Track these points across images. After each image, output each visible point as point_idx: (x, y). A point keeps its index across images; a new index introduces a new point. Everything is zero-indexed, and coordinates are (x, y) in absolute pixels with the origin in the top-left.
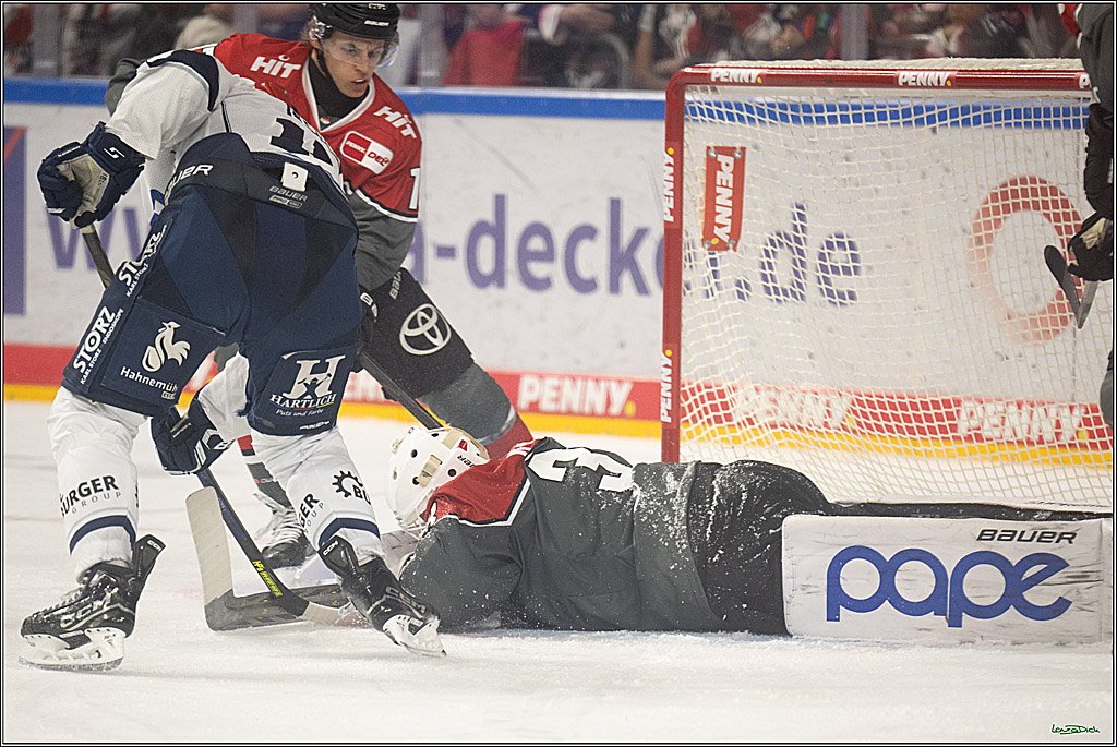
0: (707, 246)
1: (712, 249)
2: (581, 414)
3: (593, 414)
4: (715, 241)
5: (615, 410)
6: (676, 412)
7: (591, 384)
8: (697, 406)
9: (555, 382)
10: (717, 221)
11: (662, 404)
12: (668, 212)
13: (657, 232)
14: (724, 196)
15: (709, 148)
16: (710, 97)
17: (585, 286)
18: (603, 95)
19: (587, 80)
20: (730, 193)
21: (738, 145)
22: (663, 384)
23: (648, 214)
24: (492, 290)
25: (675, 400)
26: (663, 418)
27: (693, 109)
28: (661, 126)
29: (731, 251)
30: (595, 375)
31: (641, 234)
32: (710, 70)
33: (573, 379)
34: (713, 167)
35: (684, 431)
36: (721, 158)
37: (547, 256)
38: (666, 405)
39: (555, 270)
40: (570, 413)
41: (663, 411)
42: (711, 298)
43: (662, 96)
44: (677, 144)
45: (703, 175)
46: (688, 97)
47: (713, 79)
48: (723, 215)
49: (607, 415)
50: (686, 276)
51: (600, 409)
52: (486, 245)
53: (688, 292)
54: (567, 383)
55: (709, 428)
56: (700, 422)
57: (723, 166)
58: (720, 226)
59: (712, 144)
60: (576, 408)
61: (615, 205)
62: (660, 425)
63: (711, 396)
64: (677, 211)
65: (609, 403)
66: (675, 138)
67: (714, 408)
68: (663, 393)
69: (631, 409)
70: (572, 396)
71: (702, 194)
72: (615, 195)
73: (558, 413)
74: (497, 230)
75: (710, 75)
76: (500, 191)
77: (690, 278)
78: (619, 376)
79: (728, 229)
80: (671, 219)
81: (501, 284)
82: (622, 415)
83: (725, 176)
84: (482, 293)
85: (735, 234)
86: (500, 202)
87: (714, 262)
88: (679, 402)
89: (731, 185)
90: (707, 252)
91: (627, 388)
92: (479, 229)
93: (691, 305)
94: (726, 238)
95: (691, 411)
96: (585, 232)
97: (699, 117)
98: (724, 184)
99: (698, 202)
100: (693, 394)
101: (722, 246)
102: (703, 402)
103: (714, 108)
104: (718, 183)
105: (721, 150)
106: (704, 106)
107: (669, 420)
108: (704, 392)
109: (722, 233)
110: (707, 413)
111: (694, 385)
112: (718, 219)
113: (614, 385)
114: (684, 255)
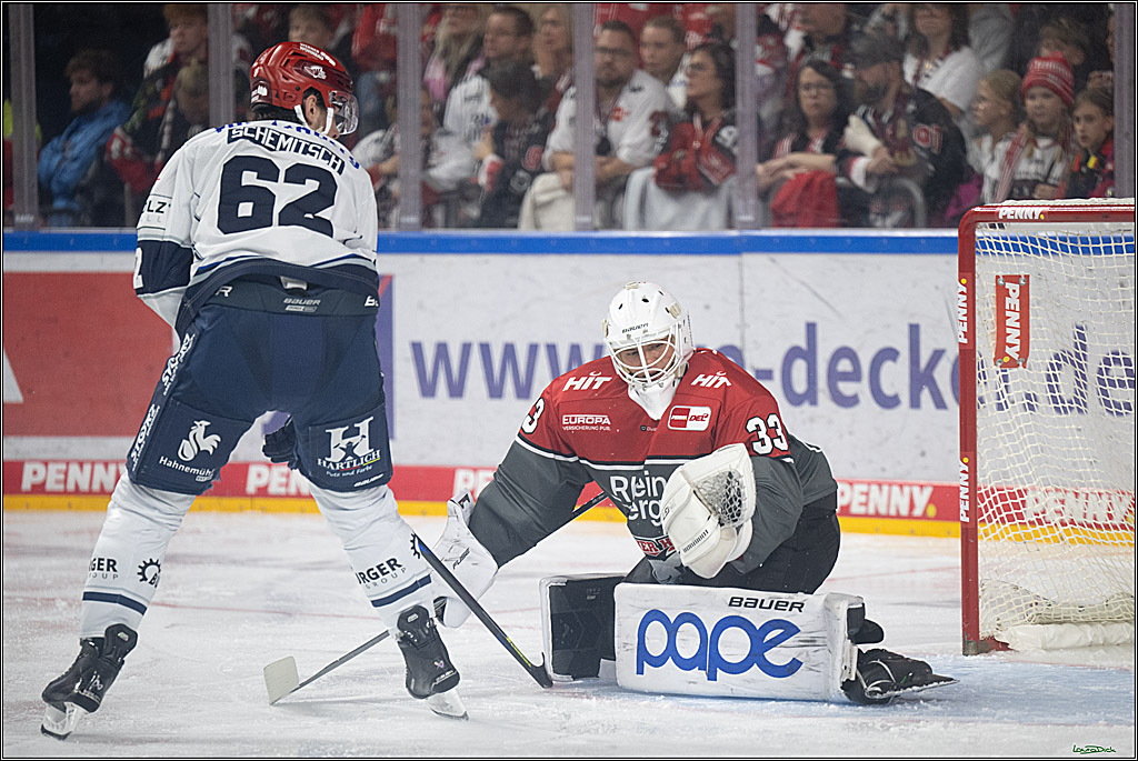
0: (999, 364)
1: (1005, 366)
2: (888, 516)
3: (898, 516)
4: (1006, 359)
5: (918, 512)
6: (974, 513)
7: (896, 489)
8: (992, 507)
9: (864, 488)
10: (1008, 341)
11: (961, 506)
12: (963, 335)
13: (953, 353)
14: (1013, 319)
15: (998, 277)
16: (997, 232)
17: (889, 402)
18: (900, 233)
19: (889, 221)
20: (1017, 316)
21: (1022, 273)
22: (961, 488)
23: (944, 337)
24: (806, 406)
25: (973, 501)
26: (962, 519)
27: (983, 243)
28: (955, 259)
29: (1021, 368)
30: (900, 481)
31: (938, 355)
32: (997, 209)
33: (880, 485)
34: (1002, 293)
35: (981, 529)
36: (1008, 285)
37: (855, 376)
38: (964, 507)
39: (862, 388)
40: (877, 515)
41: (962, 512)
42: (1006, 410)
43: (954, 233)
44: (970, 274)
45: (994, 301)
46: (978, 234)
47: (1001, 217)
48: (1013, 336)
49: (910, 517)
50: (980, 391)
51: (904, 511)
52: (799, 368)
53: (981, 406)
54: (875, 488)
55: (1002, 527)
56: (994, 521)
57: (1011, 293)
58: (1011, 345)
59: (1000, 274)
60: (883, 511)
61: (914, 330)
62: (959, 525)
63: (1003, 498)
64: (971, 334)
65: (912, 506)
66: (967, 270)
67: (1007, 508)
68: (962, 496)
69: (932, 511)
70: (878, 500)
71: (994, 318)
72: (914, 321)
73: (866, 515)
74: (809, 354)
75: (998, 213)
76: (811, 319)
77: (983, 394)
78: (922, 482)
79: (1017, 348)
80: (965, 341)
81: (814, 402)
82: (924, 517)
83: (1013, 301)
84: (797, 410)
85: (1024, 352)
86: (811, 329)
87: (1005, 378)
88: (976, 504)
89: (1018, 309)
90: (999, 369)
91: (928, 492)
92: (793, 354)
93: (986, 417)
94: (1016, 357)
95: (987, 512)
96: (889, 354)
97: (989, 250)
98: (1012, 308)
99: (990, 326)
100: (988, 497)
101: (1013, 364)
102: (996, 503)
103: (1001, 241)
104: (1007, 307)
105: (1008, 278)
106: (992, 241)
107: (967, 520)
108: (997, 494)
109: (1012, 352)
110: (1000, 513)
111: (988, 489)
112: (1009, 339)
113: (916, 490)
114: (977, 372)
